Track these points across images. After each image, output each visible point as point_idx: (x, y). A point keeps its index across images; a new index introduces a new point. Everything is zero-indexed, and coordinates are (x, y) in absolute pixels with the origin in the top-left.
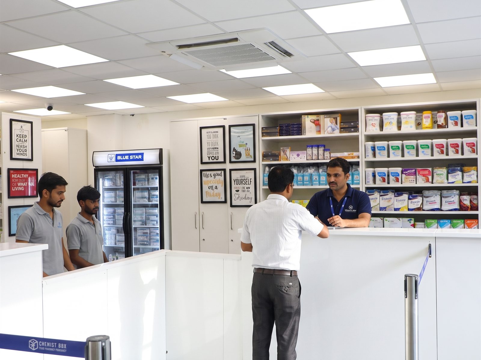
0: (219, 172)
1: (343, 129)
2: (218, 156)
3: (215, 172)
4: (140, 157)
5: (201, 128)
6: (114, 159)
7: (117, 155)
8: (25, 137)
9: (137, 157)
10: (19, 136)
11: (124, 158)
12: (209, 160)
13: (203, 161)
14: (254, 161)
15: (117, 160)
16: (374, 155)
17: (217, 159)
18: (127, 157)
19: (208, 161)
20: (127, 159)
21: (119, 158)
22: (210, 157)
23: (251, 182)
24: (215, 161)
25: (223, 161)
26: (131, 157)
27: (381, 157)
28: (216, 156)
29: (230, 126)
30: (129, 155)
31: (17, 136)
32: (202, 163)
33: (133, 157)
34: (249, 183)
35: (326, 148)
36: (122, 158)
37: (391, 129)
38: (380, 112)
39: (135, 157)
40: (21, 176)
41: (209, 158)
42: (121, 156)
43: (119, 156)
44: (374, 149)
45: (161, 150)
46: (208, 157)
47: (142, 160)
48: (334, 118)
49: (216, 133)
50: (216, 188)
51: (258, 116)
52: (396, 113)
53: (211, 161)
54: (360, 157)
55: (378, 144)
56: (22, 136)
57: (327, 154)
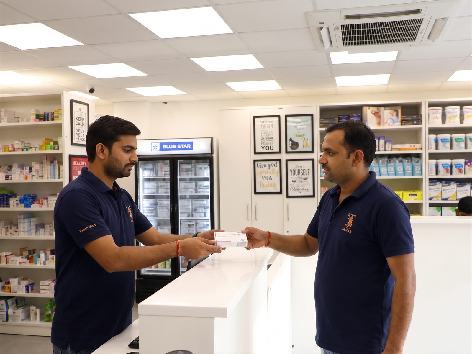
0: (274, 162)
1: (403, 122)
2: (273, 146)
3: (270, 163)
4: (189, 146)
5: (255, 117)
6: (159, 148)
7: (162, 144)
8: (83, 120)
9: (185, 146)
10: (78, 118)
11: (171, 147)
12: (263, 150)
13: (257, 151)
14: (312, 152)
15: (162, 149)
16: (437, 148)
17: (272, 149)
18: (174, 146)
19: (261, 151)
20: (174, 148)
21: (165, 147)
22: (264, 146)
23: (308, 172)
24: (270, 151)
25: (278, 151)
26: (179, 146)
27: (444, 149)
28: (270, 146)
29: (286, 116)
30: (177, 144)
31: (77, 118)
32: (255, 153)
33: (181, 146)
34: (307, 174)
35: (386, 139)
36: (168, 147)
37: (453, 122)
38: (444, 105)
39: (183, 146)
40: (80, 163)
41: (263, 148)
42: (167, 145)
43: (165, 145)
44: (436, 141)
45: (212, 139)
46: (262, 146)
47: (191, 149)
48: (395, 110)
49: (271, 123)
50: (271, 178)
51: (316, 107)
52: (459, 107)
53: (265, 151)
54: (424, 148)
55: (441, 136)
56: (81, 119)
57: (388, 146)
